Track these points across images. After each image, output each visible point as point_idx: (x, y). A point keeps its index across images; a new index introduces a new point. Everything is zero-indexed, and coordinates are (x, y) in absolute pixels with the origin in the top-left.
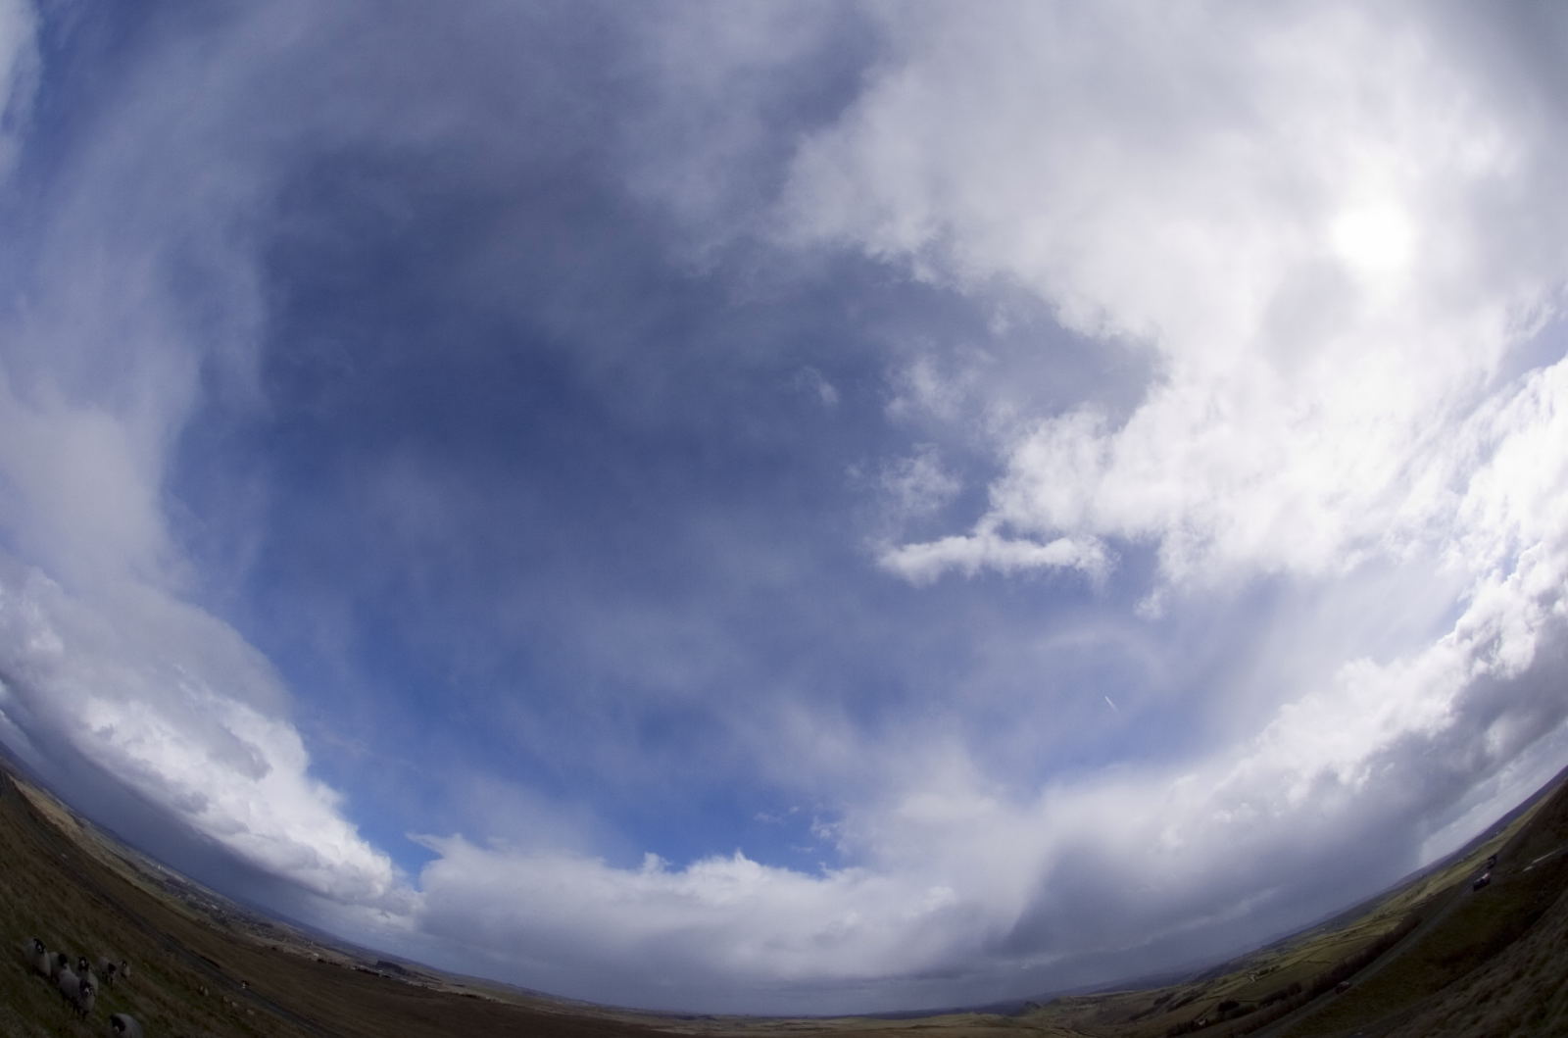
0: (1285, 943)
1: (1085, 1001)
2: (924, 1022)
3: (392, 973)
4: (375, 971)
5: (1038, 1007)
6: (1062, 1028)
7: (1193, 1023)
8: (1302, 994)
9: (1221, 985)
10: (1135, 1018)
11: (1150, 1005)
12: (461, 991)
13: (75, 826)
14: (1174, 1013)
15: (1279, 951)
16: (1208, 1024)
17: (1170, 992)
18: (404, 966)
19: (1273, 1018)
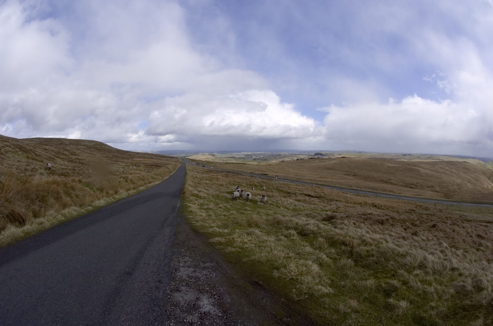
3: (319, 156)
4: (315, 157)
12: (340, 156)
13: (212, 157)
18: (323, 153)
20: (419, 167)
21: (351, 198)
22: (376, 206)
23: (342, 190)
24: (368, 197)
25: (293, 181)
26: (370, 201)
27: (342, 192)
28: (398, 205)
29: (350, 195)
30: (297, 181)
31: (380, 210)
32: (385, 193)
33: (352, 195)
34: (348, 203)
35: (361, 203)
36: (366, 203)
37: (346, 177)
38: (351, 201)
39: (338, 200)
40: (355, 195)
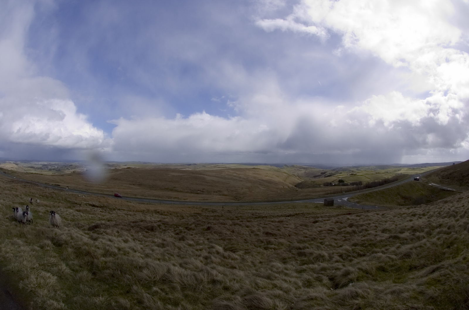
0: (359, 168)
1: (301, 168)
2: (256, 167)
5: (288, 167)
6: (294, 175)
7: (331, 183)
8: (362, 186)
9: (340, 174)
10: (315, 177)
11: (320, 174)
12: (126, 167)
14: (326, 178)
15: (357, 169)
16: (335, 185)
17: (325, 171)
19: (354, 190)
20: (204, 175)
21: (134, 206)
22: (158, 212)
23: (127, 200)
24: (152, 204)
25: (82, 191)
26: (152, 208)
27: (126, 200)
28: (183, 210)
29: (134, 203)
30: (85, 192)
31: (163, 216)
32: (169, 200)
33: (135, 204)
34: (130, 211)
35: (144, 211)
36: (148, 210)
37: (132, 186)
38: (133, 209)
39: (121, 209)
40: (139, 203)
